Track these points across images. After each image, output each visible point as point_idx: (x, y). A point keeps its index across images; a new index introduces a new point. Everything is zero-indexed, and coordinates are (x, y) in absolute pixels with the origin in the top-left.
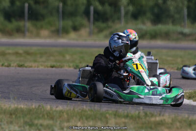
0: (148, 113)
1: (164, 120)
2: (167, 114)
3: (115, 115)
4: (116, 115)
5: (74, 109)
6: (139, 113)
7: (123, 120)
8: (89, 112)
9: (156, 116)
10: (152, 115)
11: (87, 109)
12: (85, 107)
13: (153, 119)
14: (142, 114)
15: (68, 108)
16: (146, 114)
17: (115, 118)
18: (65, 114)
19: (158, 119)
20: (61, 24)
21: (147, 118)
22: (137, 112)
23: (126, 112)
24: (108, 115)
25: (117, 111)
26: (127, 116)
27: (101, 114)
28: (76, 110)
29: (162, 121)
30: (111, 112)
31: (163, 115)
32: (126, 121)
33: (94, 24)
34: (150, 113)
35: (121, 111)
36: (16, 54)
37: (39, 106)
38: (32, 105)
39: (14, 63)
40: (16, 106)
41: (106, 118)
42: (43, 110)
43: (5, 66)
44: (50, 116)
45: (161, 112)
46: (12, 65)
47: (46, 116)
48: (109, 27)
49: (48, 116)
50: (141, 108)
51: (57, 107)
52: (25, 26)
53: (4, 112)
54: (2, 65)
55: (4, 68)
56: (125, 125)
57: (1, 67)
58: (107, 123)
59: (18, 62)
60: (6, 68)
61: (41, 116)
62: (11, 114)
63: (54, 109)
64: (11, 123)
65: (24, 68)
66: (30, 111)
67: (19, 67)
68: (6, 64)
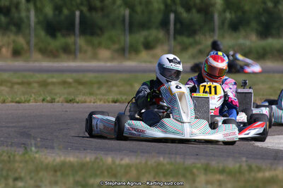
0: (254, 166)
1: (277, 176)
2: (281, 168)
3: (206, 170)
5: (146, 163)
6: (240, 166)
7: (218, 177)
8: (168, 167)
9: (264, 171)
10: (259, 169)
11: (165, 162)
12: (161, 159)
13: (260, 175)
14: (245, 167)
15: (138, 161)
16: (250, 169)
17: (206, 174)
18: (133, 169)
19: (267, 174)
20: (127, 39)
21: (253, 174)
22: (238, 165)
23: (221, 165)
24: (195, 171)
25: (208, 164)
26: (222, 172)
27: (186, 169)
28: (149, 163)
30: (199, 165)
31: (275, 170)
32: (221, 177)
33: (175, 38)
34: (257, 167)
35: (214, 164)
36: (64, 83)
37: (96, 158)
38: (85, 157)
39: (60, 97)
40: (62, 158)
41: (192, 174)
42: (101, 163)
43: (48, 102)
44: (112, 172)
45: (272, 164)
46: (57, 100)
47: (106, 173)
48: (197, 43)
49: (108, 172)
50: (244, 159)
51: (122, 160)
52: (75, 43)
53: (46, 168)
54: (43, 100)
55: (45, 103)
56: (220, 183)
57: (41, 103)
58: (194, 181)
59: (66, 96)
60: (49, 104)
61: (98, 172)
62: (55, 171)
63: (117, 162)
64: (56, 183)
65: (75, 104)
66: (83, 166)
67: (67, 102)
68: (49, 98)
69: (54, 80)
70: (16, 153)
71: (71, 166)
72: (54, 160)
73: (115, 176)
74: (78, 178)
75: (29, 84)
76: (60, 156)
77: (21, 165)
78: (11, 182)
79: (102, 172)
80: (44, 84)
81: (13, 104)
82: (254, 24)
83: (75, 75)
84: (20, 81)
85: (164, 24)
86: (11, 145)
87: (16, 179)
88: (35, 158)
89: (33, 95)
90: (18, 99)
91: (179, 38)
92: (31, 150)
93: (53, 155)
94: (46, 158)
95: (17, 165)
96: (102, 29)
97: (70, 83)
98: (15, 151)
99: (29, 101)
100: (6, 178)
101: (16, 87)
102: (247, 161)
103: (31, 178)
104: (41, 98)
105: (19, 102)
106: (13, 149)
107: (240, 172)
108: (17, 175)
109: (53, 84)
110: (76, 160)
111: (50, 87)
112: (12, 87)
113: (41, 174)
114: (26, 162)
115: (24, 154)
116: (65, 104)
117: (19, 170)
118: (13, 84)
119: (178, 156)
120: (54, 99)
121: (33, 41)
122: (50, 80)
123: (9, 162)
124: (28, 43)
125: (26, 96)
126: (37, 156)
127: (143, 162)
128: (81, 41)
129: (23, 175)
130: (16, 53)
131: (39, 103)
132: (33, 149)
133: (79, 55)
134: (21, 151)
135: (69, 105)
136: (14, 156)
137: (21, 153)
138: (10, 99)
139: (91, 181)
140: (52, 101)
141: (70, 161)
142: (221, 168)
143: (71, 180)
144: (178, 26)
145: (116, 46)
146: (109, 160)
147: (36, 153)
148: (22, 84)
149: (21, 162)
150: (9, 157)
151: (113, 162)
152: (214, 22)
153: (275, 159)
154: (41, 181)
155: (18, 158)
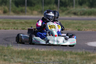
0: (87, 52)
4: (71, 53)
5: (50, 51)
6: (83, 52)
7: (75, 56)
8: (57, 52)
9: (91, 54)
10: (89, 53)
11: (57, 50)
12: (55, 49)
13: (89, 55)
14: (84, 53)
15: (47, 50)
16: (86, 53)
17: (71, 55)
18: (45, 53)
19: (92, 55)
20: (44, 8)
21: (87, 55)
22: (82, 52)
23: (76, 52)
24: (67, 53)
25: (71, 51)
26: (76, 54)
27: (63, 53)
28: (51, 51)
29: (94, 56)
30: (68, 52)
31: (95, 53)
32: (76, 56)
33: (60, 8)
35: (73, 51)
36: (21, 23)
37: (33, 49)
38: (29, 48)
39: (20, 28)
40: (21, 49)
41: (66, 55)
42: (34, 51)
43: (16, 29)
44: (38, 54)
45: (93, 51)
46: (19, 29)
47: (36, 54)
48: (68, 9)
49: (37, 54)
50: (84, 50)
51: (41, 49)
52: (25, 9)
53: (15, 52)
54: (14, 29)
55: (15, 30)
56: (76, 58)
57: (13, 30)
58: (66, 57)
59: (22, 27)
60: (16, 30)
61: (33, 54)
62: (18, 53)
63: (40, 50)
64: (18, 57)
65: (25, 30)
66: (28, 51)
67: (22, 29)
68: (16, 28)
69: (18, 22)
70: (5, 47)
71: (24, 51)
72: (18, 49)
73: (39, 55)
74: (26, 56)
75: (9, 23)
76: (20, 48)
77: (7, 51)
78: (3, 57)
79: (34, 54)
80: (14, 23)
81: (4, 30)
82: (87, 3)
83: (25, 20)
84: (6, 22)
85: (56, 3)
86: (3, 44)
87: (5, 56)
88: (11, 48)
89: (11, 27)
90: (5, 28)
91: (61, 8)
92: (10, 46)
93: (18, 47)
94: (15, 49)
95: (5, 51)
96: (34, 4)
97: (23, 23)
98: (4, 46)
99: (9, 29)
100: (1, 55)
101: (5, 24)
102: (85, 50)
103: (10, 56)
104: (13, 28)
105: (5, 29)
106: (4, 45)
107: (83, 54)
108: (5, 54)
109: (18, 23)
110: (25, 49)
111: (17, 24)
112: (3, 24)
113: (13, 54)
114: (8, 50)
115: (7, 47)
116: (22, 30)
117: (6, 53)
118: (4, 23)
119: (61, 48)
120: (18, 28)
121: (11, 8)
122: (16, 22)
123: (2, 50)
124: (9, 9)
125: (8, 27)
126: (12, 48)
127: (49, 50)
128: (27, 8)
129: (7, 54)
130: (5, 12)
131: (12, 30)
132: (11, 45)
133: (27, 13)
134: (7, 46)
135: (23, 30)
136: (4, 48)
137: (6, 47)
138: (2, 28)
139: (31, 57)
140: (17, 29)
141: (23, 50)
142: (76, 53)
143: (24, 56)
144: (61, 3)
145: (39, 10)
146: (37, 49)
147: (12, 47)
148: (6, 23)
149: (6, 50)
150: (2, 48)
151: (39, 50)
152: (73, 2)
153: (95, 50)
154: (14, 57)
155: (5, 48)
